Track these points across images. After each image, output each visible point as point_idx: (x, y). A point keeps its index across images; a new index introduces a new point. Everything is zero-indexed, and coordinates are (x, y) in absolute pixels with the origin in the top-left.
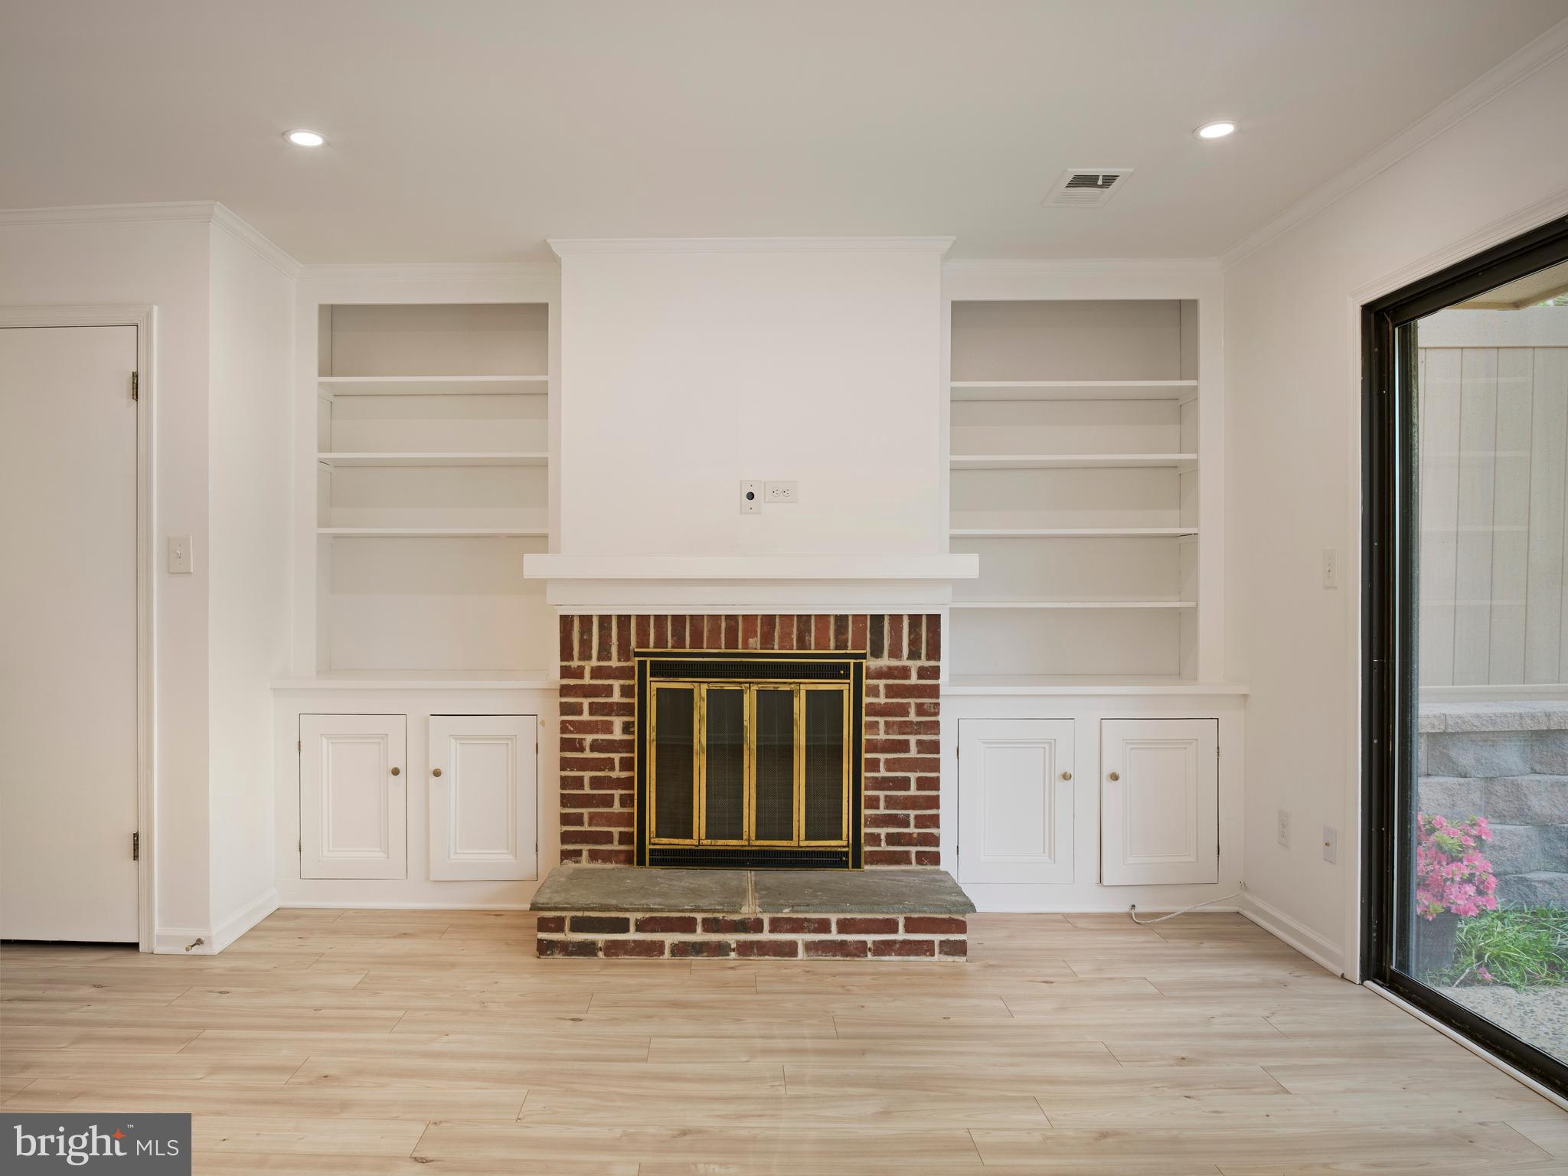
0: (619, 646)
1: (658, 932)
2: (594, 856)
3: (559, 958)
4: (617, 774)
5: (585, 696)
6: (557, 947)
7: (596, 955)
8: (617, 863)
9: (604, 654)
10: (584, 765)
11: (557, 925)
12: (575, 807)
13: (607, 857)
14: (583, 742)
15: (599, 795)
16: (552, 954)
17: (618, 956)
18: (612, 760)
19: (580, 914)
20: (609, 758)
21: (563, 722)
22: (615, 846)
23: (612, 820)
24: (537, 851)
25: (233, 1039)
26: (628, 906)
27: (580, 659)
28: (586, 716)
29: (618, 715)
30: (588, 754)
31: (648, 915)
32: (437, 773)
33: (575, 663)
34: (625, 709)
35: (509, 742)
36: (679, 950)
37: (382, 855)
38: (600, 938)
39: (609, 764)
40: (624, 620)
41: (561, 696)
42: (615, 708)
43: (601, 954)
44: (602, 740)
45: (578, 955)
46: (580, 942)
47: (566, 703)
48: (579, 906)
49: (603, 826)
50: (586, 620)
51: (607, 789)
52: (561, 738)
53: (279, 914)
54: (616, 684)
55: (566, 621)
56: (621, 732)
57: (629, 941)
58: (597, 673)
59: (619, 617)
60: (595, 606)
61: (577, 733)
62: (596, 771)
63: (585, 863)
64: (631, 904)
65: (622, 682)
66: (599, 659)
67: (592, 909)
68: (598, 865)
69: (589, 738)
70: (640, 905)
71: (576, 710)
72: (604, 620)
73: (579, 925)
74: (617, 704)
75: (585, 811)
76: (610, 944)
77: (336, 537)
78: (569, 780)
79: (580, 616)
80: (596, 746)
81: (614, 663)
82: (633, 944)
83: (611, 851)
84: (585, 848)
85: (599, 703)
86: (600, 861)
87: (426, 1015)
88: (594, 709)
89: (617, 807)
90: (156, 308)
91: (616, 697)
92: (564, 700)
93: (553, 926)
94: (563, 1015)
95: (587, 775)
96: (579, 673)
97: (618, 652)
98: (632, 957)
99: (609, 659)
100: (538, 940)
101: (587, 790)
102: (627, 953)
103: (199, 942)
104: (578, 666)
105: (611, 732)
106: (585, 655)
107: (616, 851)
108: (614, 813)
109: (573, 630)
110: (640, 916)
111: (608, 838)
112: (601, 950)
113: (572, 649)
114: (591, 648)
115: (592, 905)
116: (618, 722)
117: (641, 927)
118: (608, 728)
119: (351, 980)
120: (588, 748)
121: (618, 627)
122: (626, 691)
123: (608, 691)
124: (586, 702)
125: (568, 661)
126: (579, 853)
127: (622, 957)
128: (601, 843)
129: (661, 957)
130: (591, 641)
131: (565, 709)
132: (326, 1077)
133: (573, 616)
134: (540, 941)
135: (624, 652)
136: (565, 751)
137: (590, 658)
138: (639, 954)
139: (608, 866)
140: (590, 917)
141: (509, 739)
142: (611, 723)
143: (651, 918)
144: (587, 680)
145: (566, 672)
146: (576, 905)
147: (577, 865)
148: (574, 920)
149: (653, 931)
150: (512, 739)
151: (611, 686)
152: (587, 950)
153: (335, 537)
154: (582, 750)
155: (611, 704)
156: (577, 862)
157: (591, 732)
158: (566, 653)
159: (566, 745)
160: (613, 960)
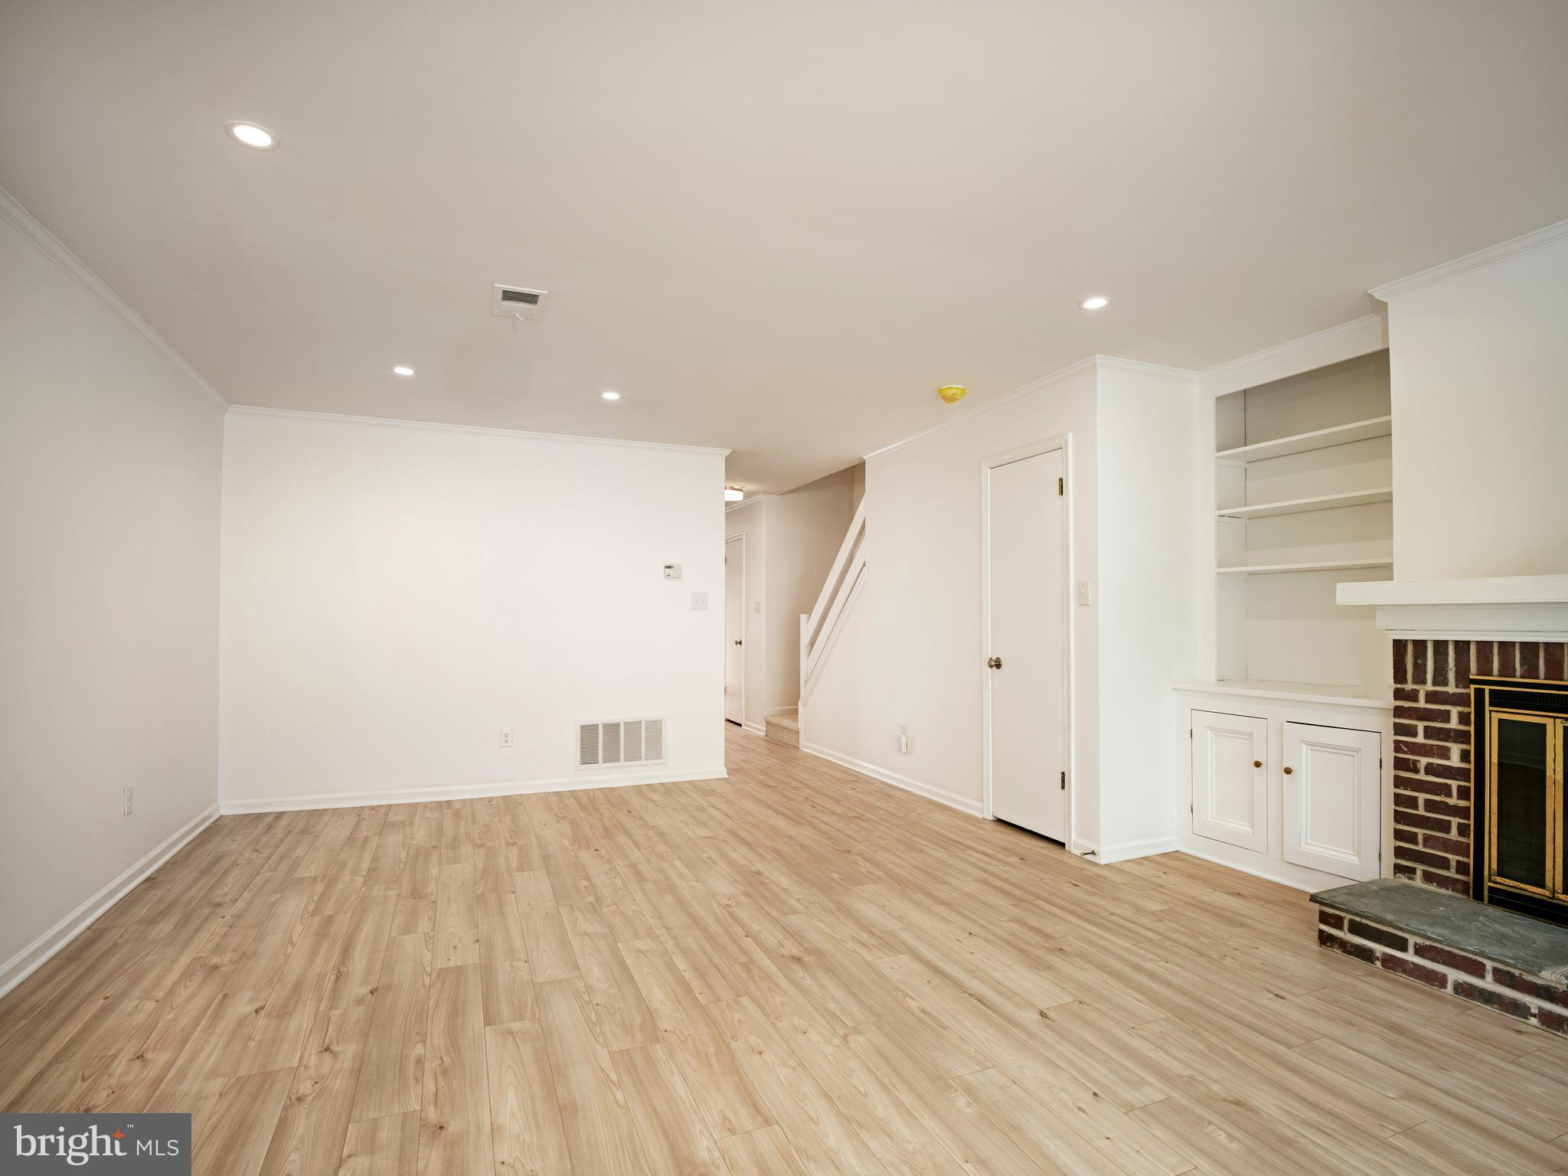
0: (1457, 672)
1: (1439, 963)
2: (1428, 877)
3: (1337, 953)
4: (1453, 801)
5: (1420, 719)
6: (1337, 943)
7: (1373, 963)
8: (1453, 890)
9: (1440, 678)
10: (1420, 786)
11: (1337, 923)
12: (1409, 825)
13: (1444, 882)
14: (1418, 763)
15: (1434, 818)
16: (1331, 946)
17: (1396, 972)
18: (1449, 787)
19: (1358, 919)
20: (1446, 784)
21: (1396, 742)
22: (1452, 874)
23: (1447, 846)
24: (1380, 859)
25: (1044, 910)
26: (1404, 926)
27: (1414, 682)
28: (1420, 739)
29: (1455, 742)
30: (1422, 776)
31: (1428, 943)
32: (1288, 771)
33: (1409, 686)
34: (1461, 737)
35: (1355, 754)
36: (1461, 989)
37: (1250, 830)
38: (1379, 949)
39: (1446, 790)
40: (1462, 647)
41: (1394, 717)
42: (1453, 734)
43: (1378, 964)
44: (1438, 765)
45: (1356, 956)
46: (1357, 945)
47: (1399, 723)
48: (1354, 910)
49: (1439, 850)
50: (1420, 645)
51: (1444, 814)
52: (1395, 757)
53: (1174, 855)
54: (1454, 711)
55: (1399, 646)
56: (1459, 759)
57: (1408, 961)
58: (1431, 697)
59: (1457, 643)
60: (1429, 631)
61: (1411, 754)
62: (1431, 794)
63: (1418, 882)
64: (1407, 925)
65: (1460, 709)
66: (1435, 684)
67: (1367, 918)
68: (1432, 888)
69: (1423, 761)
70: (1417, 929)
71: (1412, 731)
72: (1440, 646)
73: (1356, 929)
74: (1455, 730)
75: (1420, 832)
76: (1388, 957)
77: (1251, 574)
78: (1403, 798)
79: (1414, 641)
80: (1430, 769)
81: (1451, 689)
82: (1411, 966)
83: (1448, 877)
84: (1420, 868)
85: (1435, 727)
86: (1435, 884)
87: (1173, 946)
88: (1429, 733)
89: (1454, 835)
90: (1070, 435)
91: (1454, 724)
92: (1398, 721)
93: (1333, 922)
94: (1271, 988)
95: (1422, 797)
96: (1413, 696)
97: (1456, 678)
98: (1410, 978)
99: (1446, 684)
100: (1320, 930)
101: (1421, 812)
102: (1404, 971)
103: (1093, 853)
104: (1412, 689)
105: (1448, 758)
106: (1420, 679)
107: (1453, 879)
108: (1451, 840)
109: (1407, 654)
110: (1420, 941)
111: (1444, 864)
112: (1378, 960)
113: (1405, 672)
114: (1425, 672)
115: (1367, 914)
116: (1455, 750)
117: (1420, 951)
118: (1445, 753)
119: (1156, 907)
120: (1422, 770)
121: (1456, 653)
122: (1464, 719)
123: (1445, 717)
124: (1421, 726)
125: (1401, 683)
126: (1413, 871)
127: (1400, 974)
128: (1437, 867)
129: (1442, 990)
130: (1425, 665)
131: (1399, 729)
132: (1061, 949)
133: (1406, 641)
134: (1321, 932)
135: (1463, 678)
136: (1399, 770)
137: (1424, 682)
138: (1418, 977)
139: (1443, 891)
140: (1367, 925)
141: (1355, 751)
142: (1448, 749)
143: (1431, 947)
144: (1422, 704)
145: (1399, 694)
146: (1352, 909)
147: (1410, 881)
148: (1352, 922)
149: (1433, 960)
150: (1357, 752)
151: (1448, 713)
152: (1366, 955)
153: (1249, 574)
154: (1417, 771)
155: (1449, 730)
156: (1411, 879)
157: (1426, 755)
158: (1399, 675)
159: (1399, 764)
160: (1390, 974)
